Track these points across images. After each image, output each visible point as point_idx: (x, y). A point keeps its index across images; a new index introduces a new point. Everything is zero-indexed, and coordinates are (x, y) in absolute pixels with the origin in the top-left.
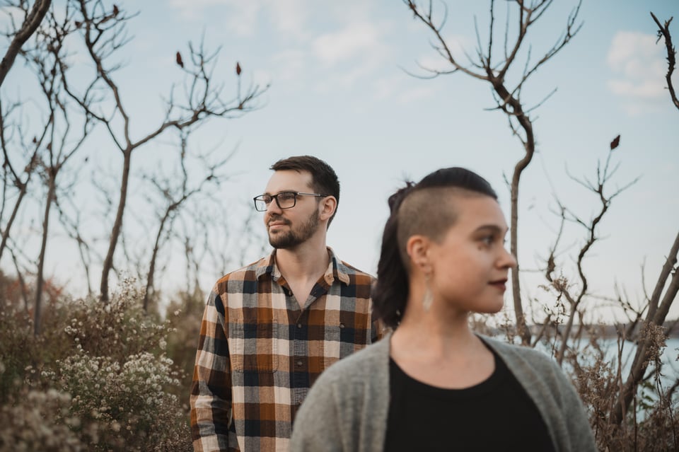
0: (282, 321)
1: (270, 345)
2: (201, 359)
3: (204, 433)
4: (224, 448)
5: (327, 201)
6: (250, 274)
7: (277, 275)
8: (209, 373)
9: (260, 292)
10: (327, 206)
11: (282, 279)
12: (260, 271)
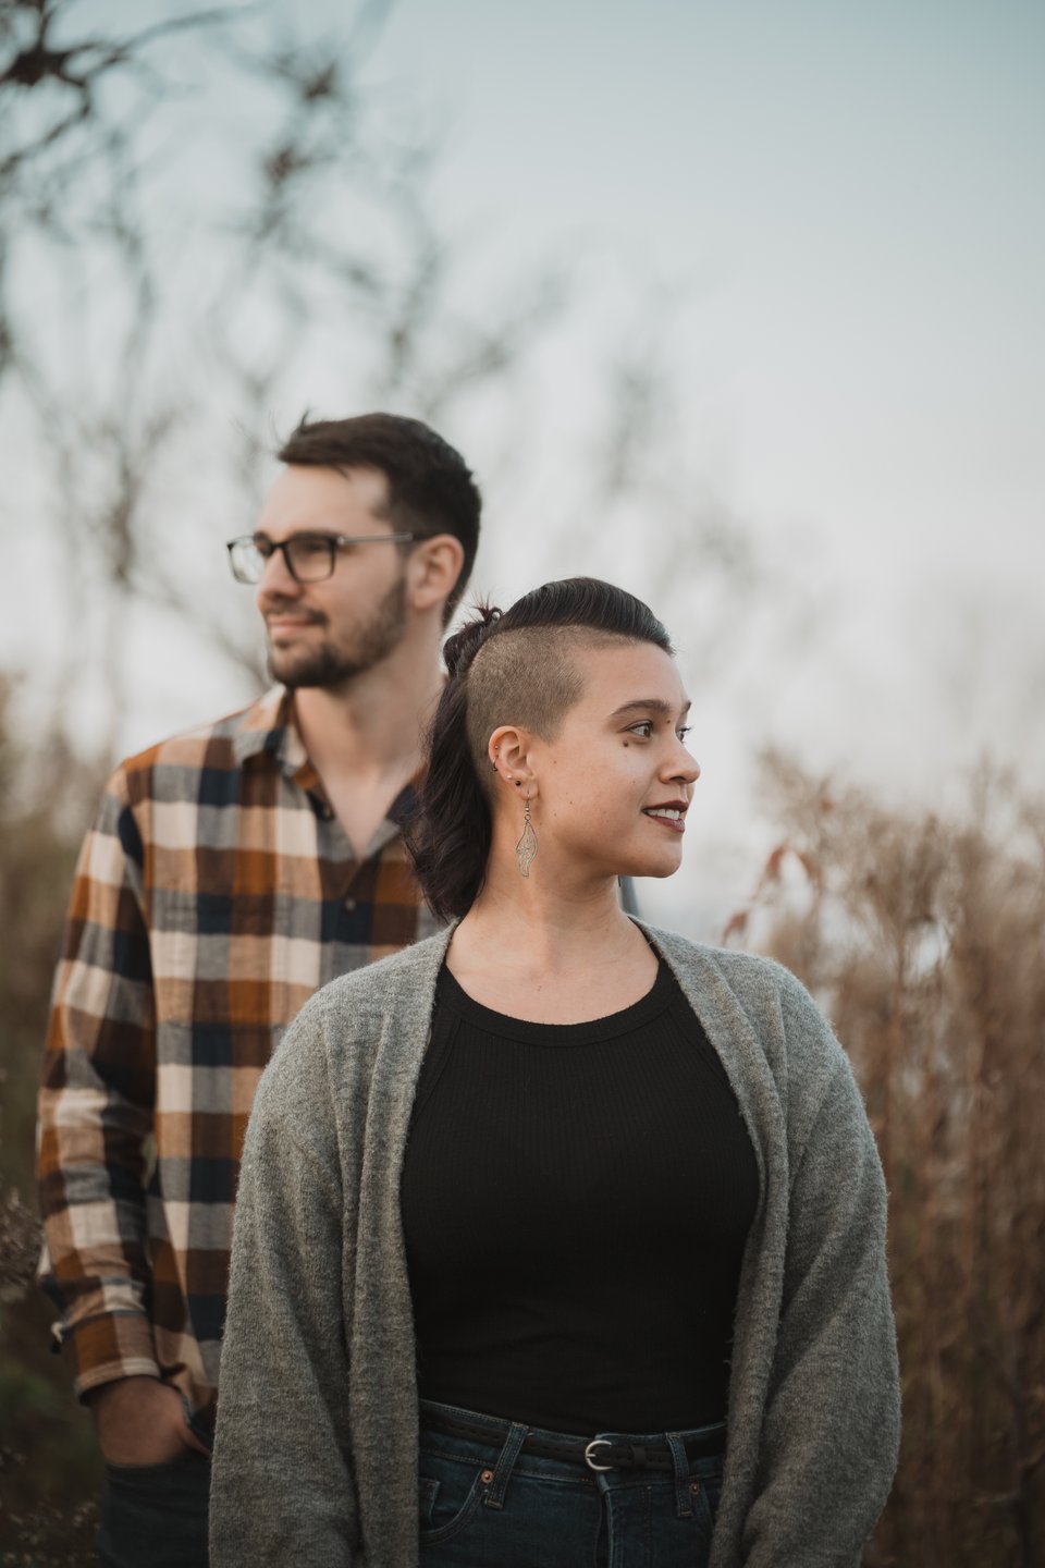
0: (303, 888)
1: (265, 955)
2: (73, 985)
3: (78, 1196)
4: (133, 1237)
5: (435, 551)
6: (219, 747)
7: (294, 757)
8: (96, 1027)
9: (245, 802)
10: (432, 567)
11: (309, 769)
12: (247, 743)
